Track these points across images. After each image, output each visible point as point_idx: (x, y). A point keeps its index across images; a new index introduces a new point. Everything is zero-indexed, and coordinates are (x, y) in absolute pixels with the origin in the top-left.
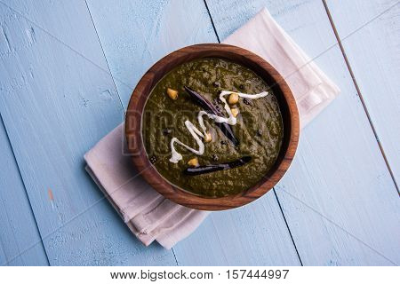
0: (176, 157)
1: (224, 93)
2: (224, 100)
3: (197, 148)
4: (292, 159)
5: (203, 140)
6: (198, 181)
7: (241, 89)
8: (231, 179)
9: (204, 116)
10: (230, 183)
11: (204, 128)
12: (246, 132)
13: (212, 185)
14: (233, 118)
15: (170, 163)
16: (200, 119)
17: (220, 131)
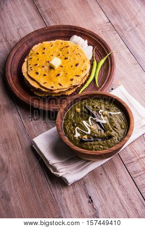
0: (77, 135)
1: (101, 111)
2: (101, 114)
3: (87, 131)
4: (130, 136)
5: (90, 128)
6: (87, 145)
7: (108, 110)
8: (102, 145)
9: (91, 119)
10: (101, 147)
11: (91, 124)
12: (110, 126)
13: (93, 147)
14: (104, 121)
15: (74, 137)
16: (90, 120)
17: (98, 125)
